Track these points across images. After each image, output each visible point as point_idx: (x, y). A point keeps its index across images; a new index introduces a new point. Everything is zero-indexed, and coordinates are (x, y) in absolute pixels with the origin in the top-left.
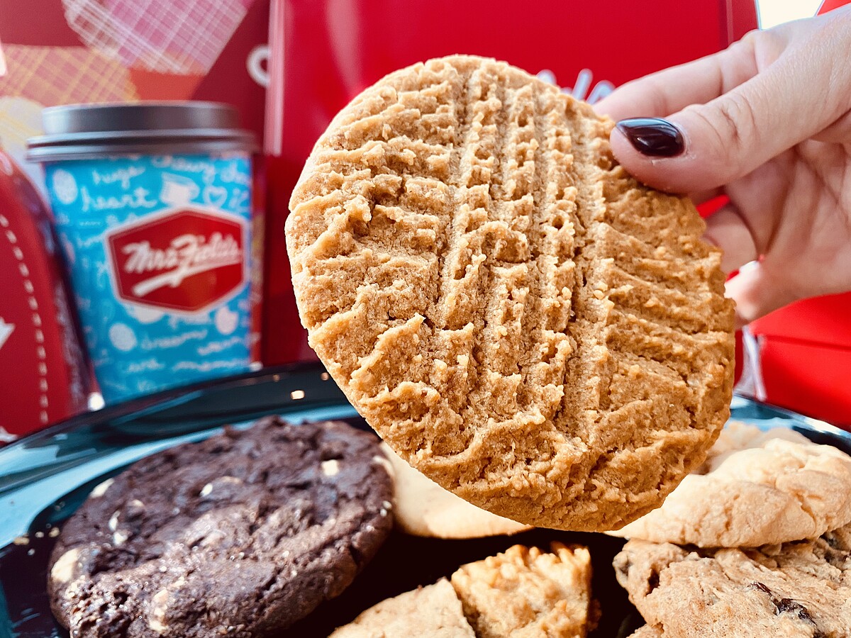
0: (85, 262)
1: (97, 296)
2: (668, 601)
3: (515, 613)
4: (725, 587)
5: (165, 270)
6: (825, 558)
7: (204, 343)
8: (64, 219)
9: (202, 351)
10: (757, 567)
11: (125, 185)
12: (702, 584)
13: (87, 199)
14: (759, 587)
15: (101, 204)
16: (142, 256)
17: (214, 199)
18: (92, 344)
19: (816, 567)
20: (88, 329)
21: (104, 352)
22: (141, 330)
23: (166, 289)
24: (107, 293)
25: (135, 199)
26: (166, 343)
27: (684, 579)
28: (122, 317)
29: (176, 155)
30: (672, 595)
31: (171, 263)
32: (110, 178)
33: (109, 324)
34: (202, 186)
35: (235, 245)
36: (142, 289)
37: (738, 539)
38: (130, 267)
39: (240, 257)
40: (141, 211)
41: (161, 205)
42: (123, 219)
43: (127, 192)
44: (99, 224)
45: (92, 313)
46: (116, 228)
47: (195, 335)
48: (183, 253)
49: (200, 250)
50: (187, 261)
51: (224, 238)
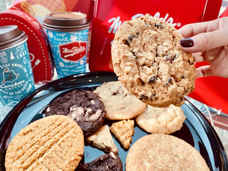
0: (54, 50)
1: (57, 56)
5: (70, 53)
7: (77, 67)
8: (50, 40)
9: (77, 68)
11: (63, 37)
13: (55, 38)
15: (58, 40)
16: (66, 50)
17: (81, 39)
18: (55, 64)
20: (55, 61)
21: (58, 66)
22: (65, 64)
23: (70, 57)
24: (59, 56)
25: (65, 39)
26: (70, 67)
28: (61, 61)
29: (73, 31)
31: (71, 52)
32: (60, 35)
33: (59, 62)
34: (78, 37)
36: (65, 56)
38: (63, 52)
40: (66, 42)
41: (70, 41)
42: (62, 43)
43: (63, 38)
44: (57, 43)
45: (55, 59)
46: (61, 44)
47: (76, 65)
48: (74, 50)
49: (77, 49)
50: (75, 52)
51: (82, 47)
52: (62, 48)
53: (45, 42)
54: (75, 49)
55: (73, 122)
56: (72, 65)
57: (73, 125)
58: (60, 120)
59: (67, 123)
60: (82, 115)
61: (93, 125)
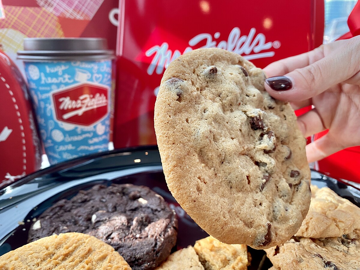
0: (42, 105)
1: (47, 119)
2: (283, 259)
3: (221, 262)
4: (306, 255)
5: (76, 109)
6: (342, 242)
7: (91, 138)
8: (33, 86)
9: (90, 142)
10: (316, 246)
11: (60, 73)
12: (297, 254)
13: (43, 78)
14: (318, 256)
15: (50, 80)
16: (67, 103)
17: (97, 79)
18: (44, 138)
19: (338, 246)
20: (43, 131)
21: (50, 141)
22: (65, 133)
23: (76, 116)
24: (51, 118)
25: (64, 79)
26: (76, 138)
27: (290, 251)
28: (57, 127)
29: (82, 61)
30: (285, 257)
31: (78, 106)
32: (53, 70)
33: (52, 130)
34: (92, 74)
35: (105, 98)
36: (66, 116)
37: (310, 235)
38: (61, 107)
39: (107, 103)
40: (66, 84)
41: (75, 82)
42: (58, 87)
43: (61, 76)
44: (48, 89)
45: (44, 125)
46: (56, 90)
47: (88, 135)
48: (84, 102)
49: (91, 100)
50: (85, 105)
51: (100, 95)
52: (58, 97)
53: (23, 92)
54: (85, 99)
55: (101, 246)
56: (81, 134)
57: (105, 252)
58: (68, 244)
59: (87, 248)
60: (124, 228)
61: (156, 244)
